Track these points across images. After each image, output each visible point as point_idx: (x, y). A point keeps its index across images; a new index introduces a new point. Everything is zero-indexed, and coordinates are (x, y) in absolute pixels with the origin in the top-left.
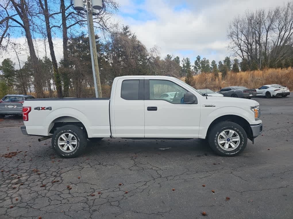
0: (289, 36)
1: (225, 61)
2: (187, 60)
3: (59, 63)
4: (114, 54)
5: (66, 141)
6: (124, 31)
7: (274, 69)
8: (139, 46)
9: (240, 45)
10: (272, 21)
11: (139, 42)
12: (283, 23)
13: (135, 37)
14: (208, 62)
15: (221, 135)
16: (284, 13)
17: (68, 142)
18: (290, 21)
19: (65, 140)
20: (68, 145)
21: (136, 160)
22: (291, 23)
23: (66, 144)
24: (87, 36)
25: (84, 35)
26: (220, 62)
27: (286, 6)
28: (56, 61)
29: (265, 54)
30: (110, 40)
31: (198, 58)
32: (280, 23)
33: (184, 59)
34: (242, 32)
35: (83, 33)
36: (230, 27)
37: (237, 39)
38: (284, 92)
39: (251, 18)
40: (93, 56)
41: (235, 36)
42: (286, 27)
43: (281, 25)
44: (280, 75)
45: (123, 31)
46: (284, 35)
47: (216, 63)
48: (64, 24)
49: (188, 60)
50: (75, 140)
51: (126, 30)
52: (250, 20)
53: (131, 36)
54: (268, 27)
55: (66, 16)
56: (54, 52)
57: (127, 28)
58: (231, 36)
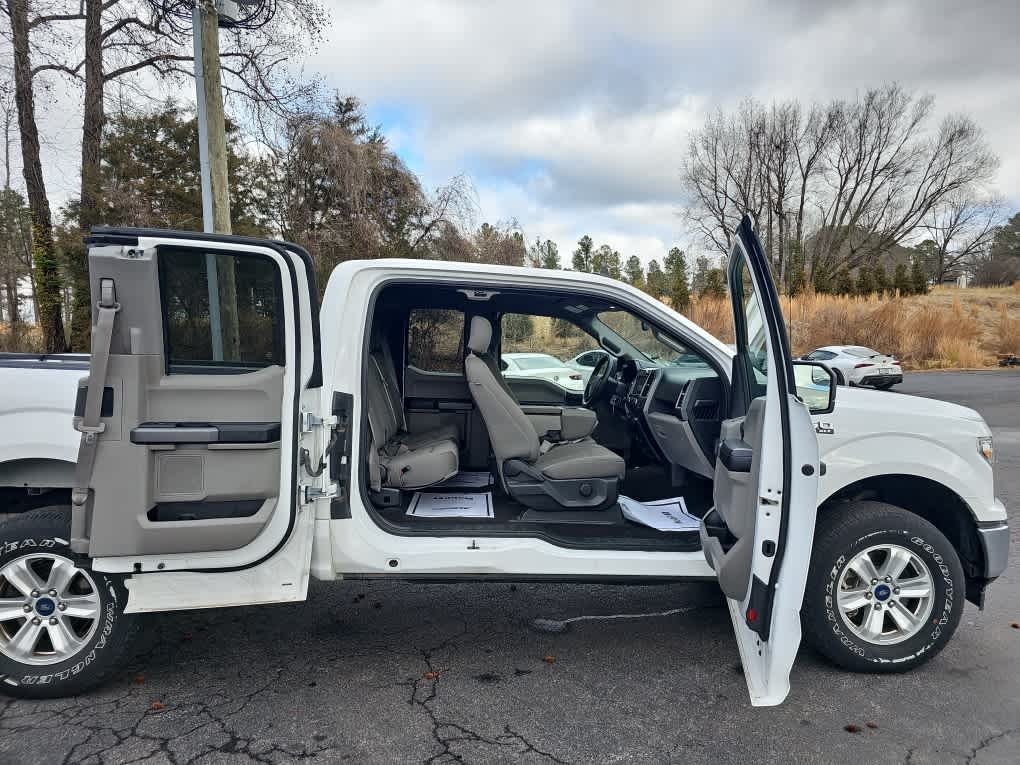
0: (868, 197)
1: (669, 262)
2: (549, 247)
3: (58, 212)
4: (296, 197)
5: (36, 600)
6: (341, 116)
7: (830, 298)
8: (395, 174)
9: (723, 214)
10: (820, 145)
11: (394, 160)
12: (852, 157)
13: (380, 141)
14: (617, 261)
15: (850, 570)
16: (856, 122)
17: (44, 607)
18: (872, 151)
19: (27, 590)
20: (45, 622)
21: (437, 707)
22: (875, 155)
23: (31, 616)
24: (188, 118)
25: (175, 111)
26: (653, 265)
27: (863, 103)
28: (47, 203)
29: (796, 246)
30: (284, 144)
31: (586, 245)
32: (844, 155)
33: (538, 244)
34: (728, 170)
35: (169, 102)
36: (694, 153)
37: (712, 192)
38: (883, 372)
39: (757, 130)
40: (213, 188)
41: (707, 182)
42: (859, 169)
43: (846, 160)
44: (851, 317)
45: (333, 114)
46: (853, 193)
47: (641, 266)
48: (93, 60)
49: (553, 247)
50: (89, 591)
51: (345, 112)
52: (756, 133)
53: (364, 138)
54: (806, 163)
55: (103, 32)
56: (38, 165)
57: (351, 105)
58: (696, 181)
